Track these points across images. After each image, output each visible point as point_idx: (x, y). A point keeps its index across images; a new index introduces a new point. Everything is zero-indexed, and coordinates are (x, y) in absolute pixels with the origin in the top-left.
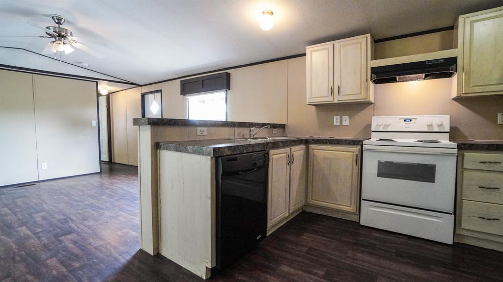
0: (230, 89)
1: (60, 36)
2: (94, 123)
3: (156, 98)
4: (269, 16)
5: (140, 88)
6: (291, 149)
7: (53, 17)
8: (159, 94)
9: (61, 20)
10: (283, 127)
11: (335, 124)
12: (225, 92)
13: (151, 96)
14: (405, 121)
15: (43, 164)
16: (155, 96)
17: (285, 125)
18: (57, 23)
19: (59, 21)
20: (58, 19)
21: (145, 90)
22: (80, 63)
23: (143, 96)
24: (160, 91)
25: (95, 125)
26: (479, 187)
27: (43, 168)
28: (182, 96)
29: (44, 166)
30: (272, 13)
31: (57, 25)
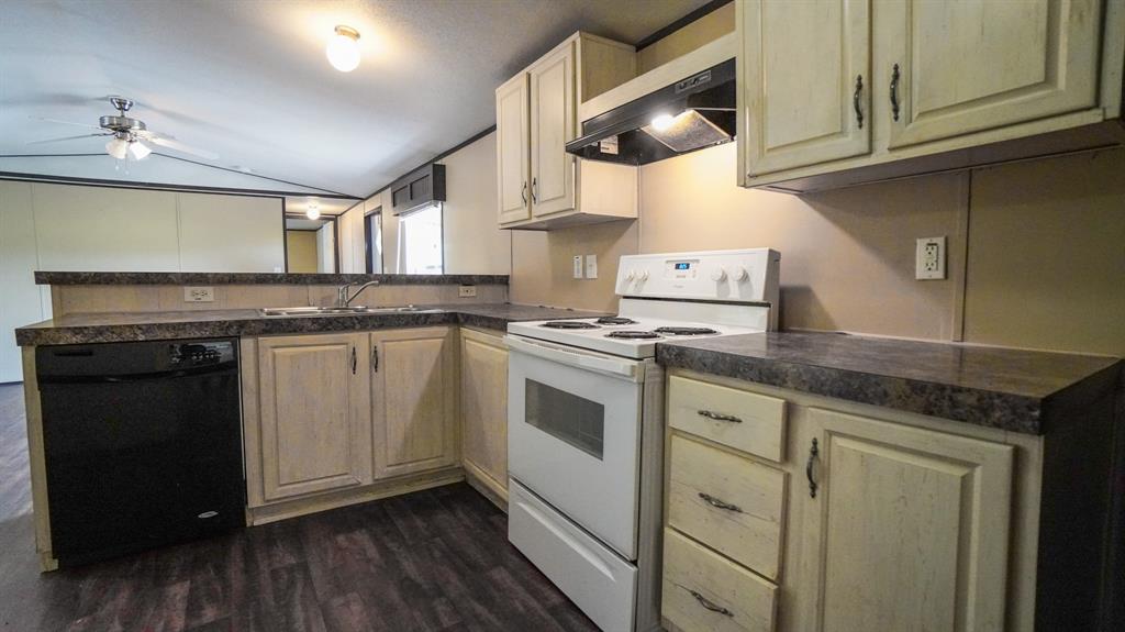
0: (444, 200)
1: (121, 130)
4: (349, 40)
5: (363, 204)
6: (370, 335)
7: (112, 101)
9: (126, 103)
10: (504, 281)
11: (576, 277)
14: (677, 267)
17: (507, 277)
18: (118, 109)
19: (122, 105)
21: (369, 207)
23: (368, 219)
24: (381, 208)
26: (702, 495)
30: (358, 36)
31: (119, 114)
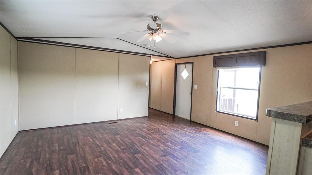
0: (265, 65)
2: (147, 84)
3: (186, 67)
5: (174, 60)
7: (152, 17)
8: (191, 65)
9: (157, 18)
12: (260, 67)
13: (182, 66)
15: (120, 109)
16: (186, 66)
18: (154, 21)
20: (155, 18)
21: (178, 61)
22: (146, 45)
23: (176, 65)
24: (193, 63)
25: (147, 85)
27: (120, 112)
28: (214, 68)
29: (121, 110)
